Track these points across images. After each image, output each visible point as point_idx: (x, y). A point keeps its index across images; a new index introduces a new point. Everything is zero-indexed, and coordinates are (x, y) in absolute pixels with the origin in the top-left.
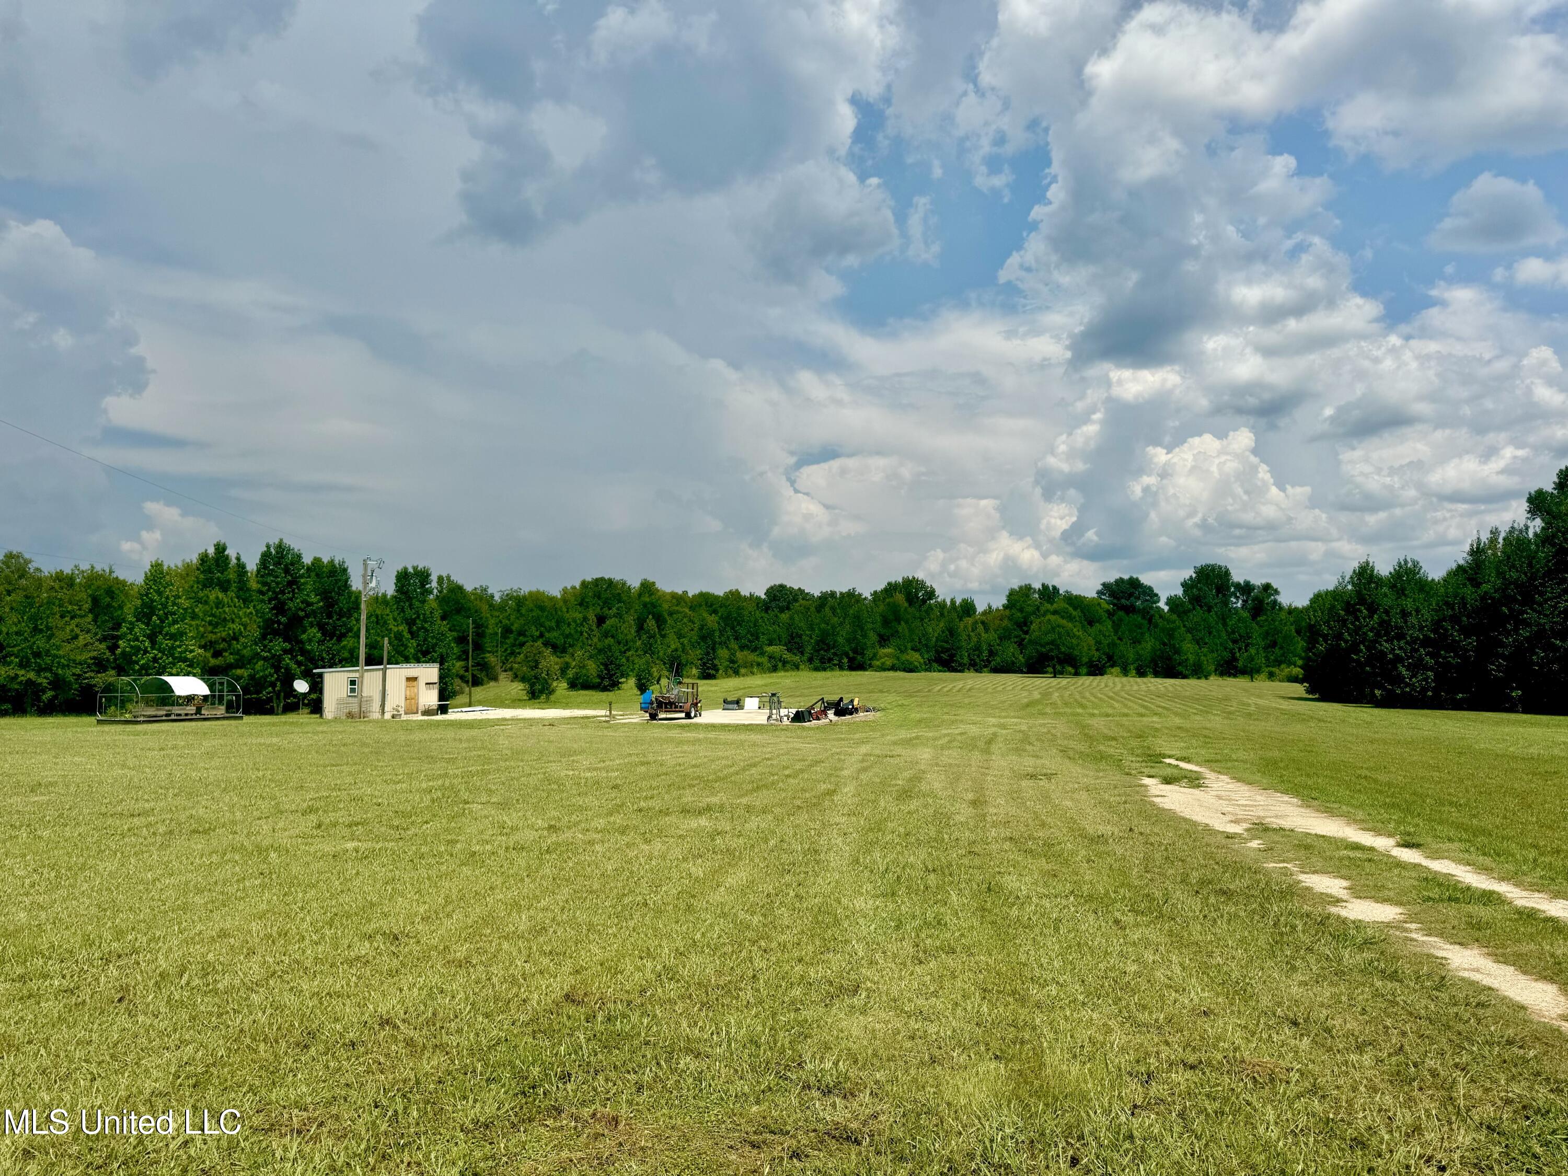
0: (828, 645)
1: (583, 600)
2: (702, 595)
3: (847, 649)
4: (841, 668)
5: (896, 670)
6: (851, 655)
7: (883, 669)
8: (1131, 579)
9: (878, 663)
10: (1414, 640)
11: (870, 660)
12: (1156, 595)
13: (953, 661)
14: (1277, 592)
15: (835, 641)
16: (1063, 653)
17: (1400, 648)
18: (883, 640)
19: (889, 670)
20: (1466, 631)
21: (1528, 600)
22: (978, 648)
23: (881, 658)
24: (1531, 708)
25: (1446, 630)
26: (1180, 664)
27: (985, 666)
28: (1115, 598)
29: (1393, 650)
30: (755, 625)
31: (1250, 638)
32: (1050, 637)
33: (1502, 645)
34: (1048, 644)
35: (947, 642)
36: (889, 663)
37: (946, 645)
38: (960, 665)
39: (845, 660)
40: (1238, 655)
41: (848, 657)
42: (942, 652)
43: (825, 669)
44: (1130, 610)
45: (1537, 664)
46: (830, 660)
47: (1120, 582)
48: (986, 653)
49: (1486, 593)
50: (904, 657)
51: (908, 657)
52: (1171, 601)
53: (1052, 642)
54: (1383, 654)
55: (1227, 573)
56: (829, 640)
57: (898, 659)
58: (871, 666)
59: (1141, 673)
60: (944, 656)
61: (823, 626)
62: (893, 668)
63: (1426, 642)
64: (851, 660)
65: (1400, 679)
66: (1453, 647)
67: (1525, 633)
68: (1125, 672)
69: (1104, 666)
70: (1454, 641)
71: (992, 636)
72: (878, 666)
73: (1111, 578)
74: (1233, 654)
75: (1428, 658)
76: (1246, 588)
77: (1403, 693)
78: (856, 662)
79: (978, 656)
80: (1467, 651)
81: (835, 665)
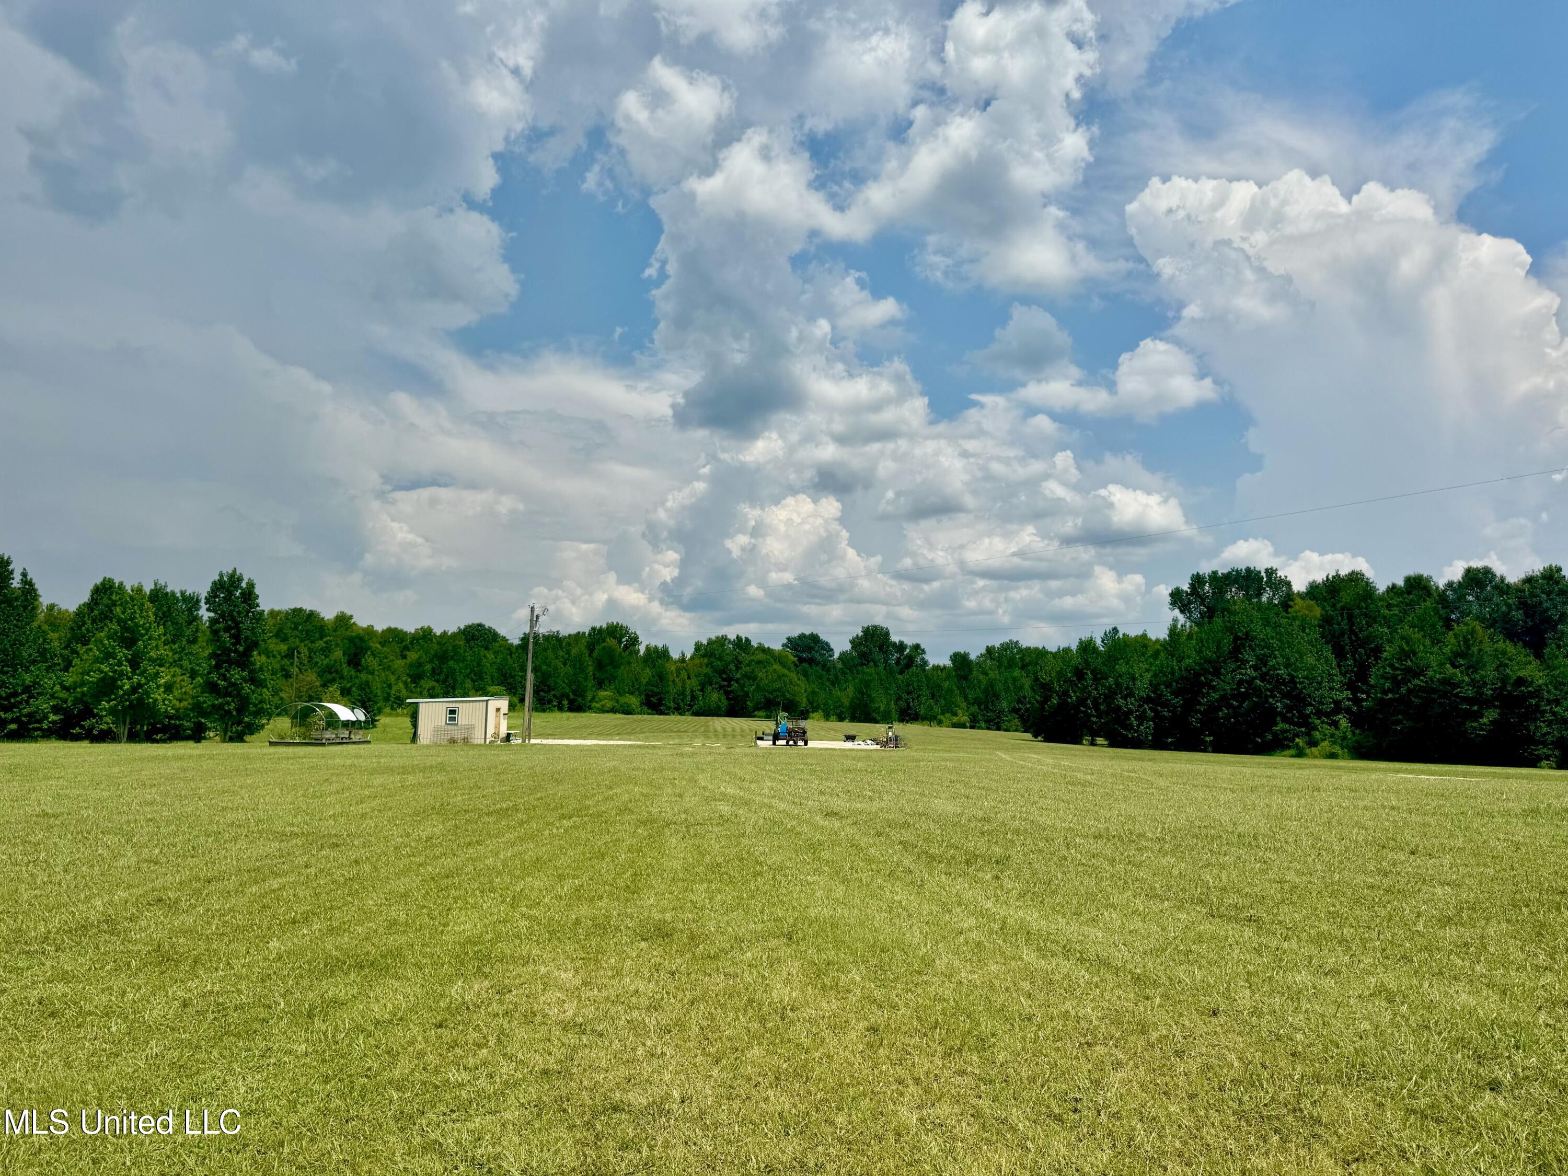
0: (549, 686)
1: (280, 630)
2: (391, 631)
3: (567, 690)
4: (561, 709)
5: (615, 713)
6: (572, 697)
7: (603, 710)
8: (812, 634)
9: (598, 705)
10: (1141, 698)
11: (590, 701)
12: (832, 650)
13: (661, 705)
14: (923, 651)
15: (556, 683)
16: (788, 699)
17: (1132, 704)
18: (600, 684)
19: (608, 712)
20: (1176, 694)
21: (1217, 673)
22: (683, 693)
23: (601, 701)
24: (1218, 748)
25: (1162, 691)
26: (874, 711)
27: (688, 710)
28: (796, 650)
29: (1127, 704)
30: (479, 665)
31: (920, 690)
32: (776, 685)
33: (1201, 704)
34: (775, 691)
35: (657, 686)
36: (609, 704)
37: (655, 689)
38: (669, 708)
39: (565, 702)
40: (911, 704)
41: (568, 698)
42: (653, 696)
43: (544, 711)
44: (811, 661)
45: (1222, 718)
46: (550, 702)
47: (802, 637)
48: (689, 698)
49: (1188, 666)
50: (623, 700)
51: (627, 700)
52: (843, 656)
53: (779, 690)
54: (1119, 708)
55: (887, 634)
56: (551, 682)
57: (617, 701)
58: (590, 708)
59: (841, 719)
60: (654, 700)
61: (544, 667)
62: (613, 710)
63: (1148, 700)
64: (571, 702)
65: (1129, 727)
66: (1165, 705)
67: (1216, 696)
68: (827, 717)
69: (808, 712)
70: (1168, 700)
71: (693, 683)
72: (598, 709)
73: (795, 633)
74: (908, 704)
75: (1149, 712)
76: (901, 647)
77: (1133, 737)
78: (577, 703)
79: (683, 701)
80: (1176, 707)
81: (554, 706)
